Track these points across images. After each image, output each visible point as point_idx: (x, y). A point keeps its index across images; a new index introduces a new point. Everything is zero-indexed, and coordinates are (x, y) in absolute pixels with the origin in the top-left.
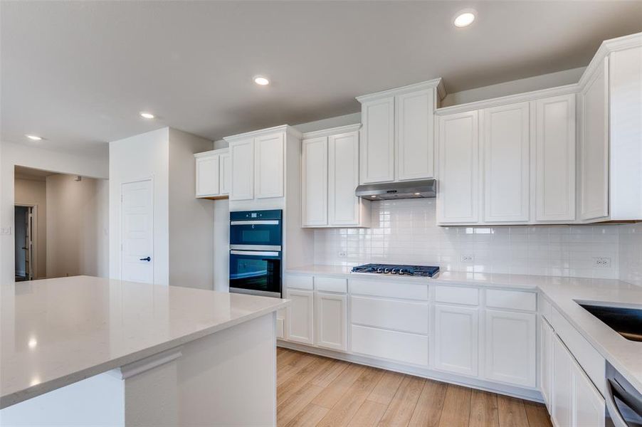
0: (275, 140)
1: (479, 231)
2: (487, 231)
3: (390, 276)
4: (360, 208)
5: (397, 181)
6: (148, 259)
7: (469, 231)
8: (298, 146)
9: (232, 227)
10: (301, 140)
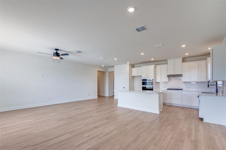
0: (152, 67)
1: (193, 83)
2: (195, 83)
3: (172, 90)
4: (167, 79)
5: (175, 74)
6: (124, 88)
7: (192, 83)
8: (155, 68)
9: (143, 82)
10: (156, 66)
